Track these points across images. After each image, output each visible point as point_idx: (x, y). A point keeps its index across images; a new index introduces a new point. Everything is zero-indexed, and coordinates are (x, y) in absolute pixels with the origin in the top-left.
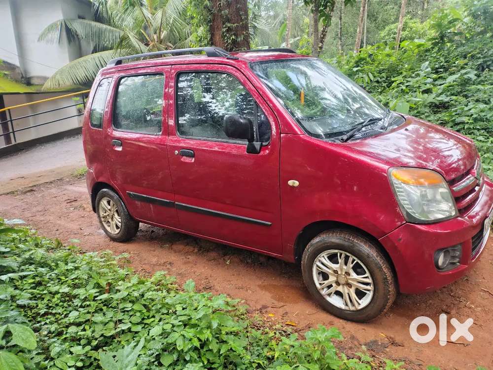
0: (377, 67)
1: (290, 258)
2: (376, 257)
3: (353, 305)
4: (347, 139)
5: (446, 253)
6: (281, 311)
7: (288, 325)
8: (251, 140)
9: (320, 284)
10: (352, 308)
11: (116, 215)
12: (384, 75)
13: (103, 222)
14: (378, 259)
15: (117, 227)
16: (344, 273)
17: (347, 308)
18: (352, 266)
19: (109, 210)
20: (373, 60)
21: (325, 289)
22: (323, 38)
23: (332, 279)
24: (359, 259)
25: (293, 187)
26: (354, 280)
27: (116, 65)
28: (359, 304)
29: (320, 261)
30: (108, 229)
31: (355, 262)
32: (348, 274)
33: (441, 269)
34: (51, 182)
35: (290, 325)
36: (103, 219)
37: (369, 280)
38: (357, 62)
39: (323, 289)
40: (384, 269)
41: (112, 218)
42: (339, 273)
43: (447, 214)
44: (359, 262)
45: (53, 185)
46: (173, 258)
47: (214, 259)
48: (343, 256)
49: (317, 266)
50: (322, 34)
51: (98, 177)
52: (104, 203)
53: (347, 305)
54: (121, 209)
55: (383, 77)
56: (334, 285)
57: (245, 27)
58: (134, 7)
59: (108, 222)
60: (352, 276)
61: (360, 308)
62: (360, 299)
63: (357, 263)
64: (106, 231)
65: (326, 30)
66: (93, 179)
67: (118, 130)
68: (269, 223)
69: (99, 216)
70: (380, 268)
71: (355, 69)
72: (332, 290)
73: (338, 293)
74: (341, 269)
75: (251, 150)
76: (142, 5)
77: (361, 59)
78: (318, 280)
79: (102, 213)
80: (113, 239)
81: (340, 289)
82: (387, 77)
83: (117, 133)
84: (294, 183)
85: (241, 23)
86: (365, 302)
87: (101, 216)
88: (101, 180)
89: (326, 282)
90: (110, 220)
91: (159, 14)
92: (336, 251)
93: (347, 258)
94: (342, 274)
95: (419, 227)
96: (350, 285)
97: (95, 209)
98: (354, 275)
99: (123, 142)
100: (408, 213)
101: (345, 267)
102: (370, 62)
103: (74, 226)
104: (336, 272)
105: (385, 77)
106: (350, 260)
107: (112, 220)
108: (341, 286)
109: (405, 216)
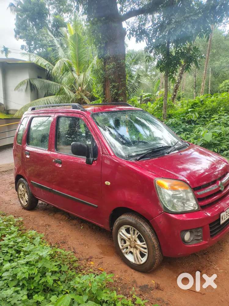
0: (204, 108)
1: (107, 228)
2: (149, 232)
3: (139, 261)
4: (139, 159)
5: (191, 232)
6: (100, 261)
7: (99, 270)
8: (88, 157)
9: (122, 246)
10: (138, 263)
11: (26, 195)
12: (208, 113)
13: (20, 197)
14: (150, 233)
15: (26, 202)
16: (133, 240)
17: (135, 263)
18: (137, 236)
19: (23, 191)
20: (203, 104)
21: (125, 250)
22: (176, 90)
23: (128, 243)
24: (140, 232)
25: (107, 186)
26: (139, 245)
27: (31, 110)
28: (142, 261)
29: (121, 232)
30: (22, 202)
31: (138, 234)
32: (135, 241)
33: (187, 243)
34: (6, 171)
35: (100, 270)
36: (20, 196)
37: (145, 246)
38: (192, 105)
39: (124, 249)
40: (153, 240)
41: (24, 196)
42: (131, 240)
43: (192, 208)
44: (140, 234)
45: (6, 173)
46: (52, 222)
47: (75, 225)
48: (132, 229)
49: (120, 235)
50: (176, 87)
51: (18, 171)
52: (21, 186)
53: (135, 261)
54: (28, 191)
55: (208, 115)
56: (129, 247)
57: (124, 85)
58: (68, 72)
59: (22, 198)
60: (138, 243)
61: (142, 263)
62: (142, 258)
63: (139, 235)
64: (21, 203)
65: (178, 85)
66: (16, 173)
67: (29, 146)
68: (97, 206)
69: (18, 194)
70: (151, 239)
71: (189, 110)
72: (128, 250)
73: (131, 252)
74: (132, 238)
75: (88, 162)
76: (72, 71)
77: (195, 104)
78: (121, 243)
79: (20, 193)
80: (24, 208)
81: (132, 250)
82: (210, 115)
83: (29, 148)
84: (108, 183)
85: (121, 83)
86: (144, 260)
87: (19, 194)
88: (20, 173)
89: (125, 245)
90: (23, 197)
91: (82, 76)
92: (129, 226)
93: (134, 231)
94: (132, 241)
95: (171, 215)
96: (137, 248)
97: (17, 189)
98: (138, 242)
99: (30, 153)
100: (164, 206)
101: (133, 237)
102: (200, 105)
103: (7, 198)
104: (129, 239)
105: (209, 115)
106: (136, 232)
107: (24, 197)
108: (132, 248)
109: (163, 208)
